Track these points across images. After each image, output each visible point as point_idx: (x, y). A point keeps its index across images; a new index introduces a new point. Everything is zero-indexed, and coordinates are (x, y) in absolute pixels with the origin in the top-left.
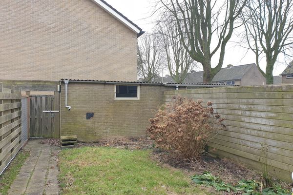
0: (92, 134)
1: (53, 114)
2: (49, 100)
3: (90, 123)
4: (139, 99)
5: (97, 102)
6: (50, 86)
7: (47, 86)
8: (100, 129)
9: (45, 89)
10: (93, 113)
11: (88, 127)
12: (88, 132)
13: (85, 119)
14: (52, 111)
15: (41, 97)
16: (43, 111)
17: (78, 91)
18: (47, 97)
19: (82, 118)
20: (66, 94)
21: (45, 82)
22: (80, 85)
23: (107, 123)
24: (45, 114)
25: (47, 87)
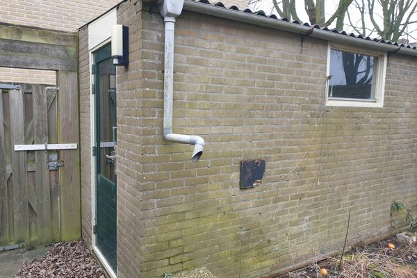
0: (257, 248)
1: (54, 157)
2: (40, 103)
3: (251, 204)
4: (380, 104)
5: (274, 112)
6: (43, 50)
7: (28, 48)
8: (281, 227)
9: (21, 57)
10: (263, 163)
11: (246, 220)
12: (244, 243)
13: (235, 190)
14: (51, 147)
15: (5, 91)
16: (17, 148)
17: (213, 61)
18: (28, 91)
19: (226, 187)
20: (169, 73)
21: (20, 29)
22: (222, 32)
23: (300, 197)
24: (23, 156)
25: (29, 51)
